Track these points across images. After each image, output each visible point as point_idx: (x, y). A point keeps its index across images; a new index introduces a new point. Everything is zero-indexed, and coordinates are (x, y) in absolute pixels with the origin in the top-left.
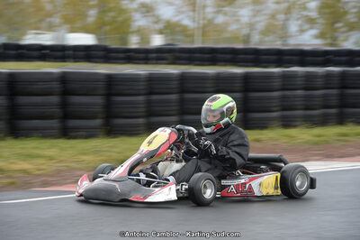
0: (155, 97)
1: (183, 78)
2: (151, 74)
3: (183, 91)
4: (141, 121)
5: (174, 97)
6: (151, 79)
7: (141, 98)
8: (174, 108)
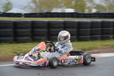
0: (93, 29)
1: (103, 23)
2: (92, 21)
3: (102, 27)
4: (89, 36)
5: (99, 29)
6: (92, 23)
7: (89, 29)
8: (99, 32)
